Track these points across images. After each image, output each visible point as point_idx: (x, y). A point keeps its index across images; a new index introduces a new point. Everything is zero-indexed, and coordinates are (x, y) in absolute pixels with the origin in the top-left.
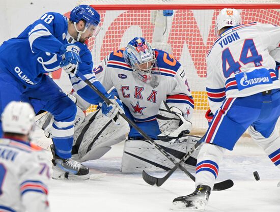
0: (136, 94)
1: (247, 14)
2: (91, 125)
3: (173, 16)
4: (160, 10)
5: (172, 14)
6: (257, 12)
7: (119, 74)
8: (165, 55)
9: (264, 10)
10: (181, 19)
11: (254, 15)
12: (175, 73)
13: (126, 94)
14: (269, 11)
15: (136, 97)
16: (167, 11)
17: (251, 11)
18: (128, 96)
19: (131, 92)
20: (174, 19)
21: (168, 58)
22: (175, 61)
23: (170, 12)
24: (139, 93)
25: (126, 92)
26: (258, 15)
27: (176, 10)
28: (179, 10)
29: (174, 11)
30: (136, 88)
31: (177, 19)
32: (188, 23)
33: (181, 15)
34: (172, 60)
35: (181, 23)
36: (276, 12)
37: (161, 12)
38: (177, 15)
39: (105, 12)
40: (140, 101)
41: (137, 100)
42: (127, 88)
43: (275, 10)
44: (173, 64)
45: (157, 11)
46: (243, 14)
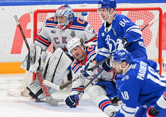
0: (63, 41)
1: (132, 14)
2: (47, 70)
3: (87, 16)
4: (80, 12)
5: (87, 14)
6: (137, 12)
7: (51, 31)
8: (78, 19)
9: (141, 11)
10: (92, 17)
11: (136, 14)
12: (85, 28)
13: (57, 42)
14: (144, 12)
15: (63, 43)
16: (84, 13)
17: (134, 12)
18: (59, 43)
19: (60, 40)
20: (88, 17)
21: (80, 20)
22: (84, 22)
23: (86, 13)
24: (64, 40)
25: (57, 41)
26: (138, 15)
27: (89, 12)
28: (91, 12)
29: (88, 13)
30: (63, 38)
31: (90, 17)
32: (97, 20)
33: (92, 15)
34: (82, 21)
35: (92, 19)
36: (148, 12)
37: (80, 13)
38: (90, 15)
39: (46, 14)
40: (66, 44)
41: (64, 44)
42: (57, 38)
43: (148, 11)
44: (83, 23)
45: (78, 12)
46: (129, 14)
